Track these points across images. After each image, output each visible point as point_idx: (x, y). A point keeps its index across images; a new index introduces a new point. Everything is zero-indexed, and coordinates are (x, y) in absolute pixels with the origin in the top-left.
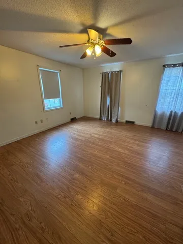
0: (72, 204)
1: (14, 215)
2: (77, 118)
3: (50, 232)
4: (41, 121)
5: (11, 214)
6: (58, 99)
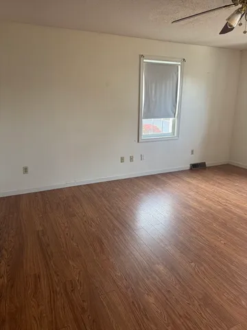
0: (133, 302)
1: (58, 275)
2: (208, 164)
4: (131, 159)
5: (56, 273)
6: (171, 119)
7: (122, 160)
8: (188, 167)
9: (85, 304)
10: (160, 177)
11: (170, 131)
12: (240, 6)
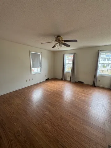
0: (42, 129)
2: (49, 79)
3: (29, 143)
4: (29, 80)
5: (9, 131)
6: (40, 68)
7: (26, 81)
8: (45, 80)
9: (25, 139)
10: (38, 84)
11: (40, 71)
12: (57, 42)
